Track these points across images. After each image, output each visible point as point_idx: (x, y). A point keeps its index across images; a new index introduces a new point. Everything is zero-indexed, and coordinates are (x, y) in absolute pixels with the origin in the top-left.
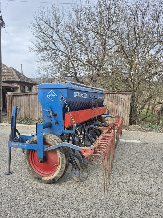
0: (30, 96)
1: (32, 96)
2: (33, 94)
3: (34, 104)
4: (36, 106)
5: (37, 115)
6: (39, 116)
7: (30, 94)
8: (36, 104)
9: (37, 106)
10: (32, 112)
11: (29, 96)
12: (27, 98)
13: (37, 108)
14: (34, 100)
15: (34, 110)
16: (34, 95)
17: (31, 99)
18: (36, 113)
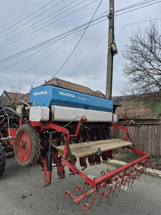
0: (141, 126)
1: (143, 126)
2: (144, 125)
3: (145, 137)
4: (148, 139)
5: (150, 151)
6: (153, 152)
7: (140, 125)
8: (148, 137)
9: (150, 140)
10: (142, 146)
11: (139, 127)
12: (136, 128)
13: (150, 142)
14: (145, 131)
15: (145, 144)
16: (146, 126)
17: (141, 130)
18: (147, 148)
